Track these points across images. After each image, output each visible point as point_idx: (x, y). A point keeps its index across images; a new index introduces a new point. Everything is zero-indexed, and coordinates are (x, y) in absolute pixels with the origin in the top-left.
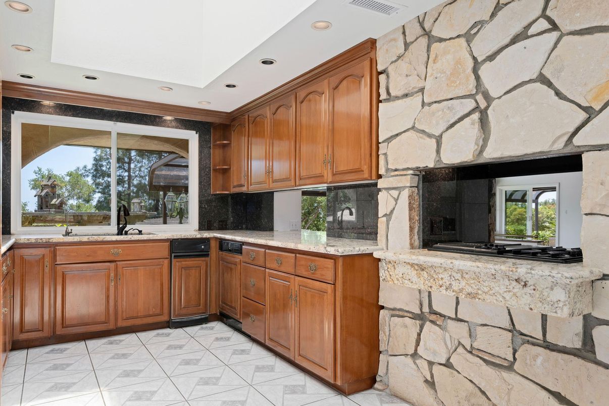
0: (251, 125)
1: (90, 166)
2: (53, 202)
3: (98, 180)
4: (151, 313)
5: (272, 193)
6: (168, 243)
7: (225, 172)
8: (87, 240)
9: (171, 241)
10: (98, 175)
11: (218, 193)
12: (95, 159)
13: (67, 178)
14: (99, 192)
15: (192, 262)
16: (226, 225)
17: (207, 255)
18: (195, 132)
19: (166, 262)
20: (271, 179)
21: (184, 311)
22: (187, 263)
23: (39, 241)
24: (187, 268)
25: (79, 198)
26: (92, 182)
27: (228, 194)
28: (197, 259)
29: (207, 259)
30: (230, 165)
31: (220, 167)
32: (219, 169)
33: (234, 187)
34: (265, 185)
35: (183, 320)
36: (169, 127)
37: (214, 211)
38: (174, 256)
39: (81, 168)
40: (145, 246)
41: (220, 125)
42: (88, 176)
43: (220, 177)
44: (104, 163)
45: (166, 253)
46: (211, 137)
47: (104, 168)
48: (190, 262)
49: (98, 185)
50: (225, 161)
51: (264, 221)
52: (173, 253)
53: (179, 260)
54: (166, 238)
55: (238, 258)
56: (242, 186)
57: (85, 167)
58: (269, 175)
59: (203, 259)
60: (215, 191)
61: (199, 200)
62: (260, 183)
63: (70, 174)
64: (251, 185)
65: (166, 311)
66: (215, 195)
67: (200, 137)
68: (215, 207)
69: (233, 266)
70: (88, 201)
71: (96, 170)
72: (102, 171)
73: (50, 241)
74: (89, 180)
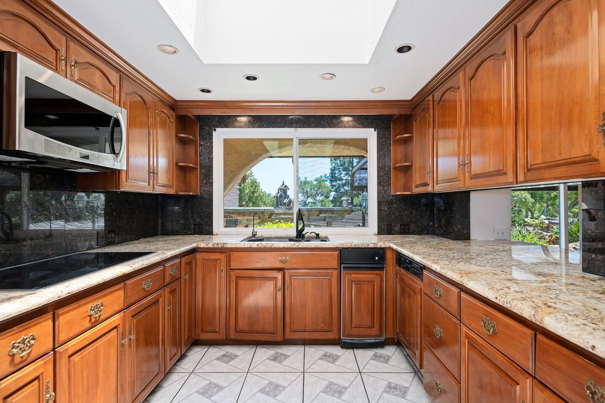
0: (436, 107)
1: (328, 175)
2: (285, 202)
3: (333, 184)
4: (319, 328)
5: (467, 193)
6: (337, 252)
7: (407, 169)
8: (256, 246)
9: (340, 250)
10: (333, 180)
11: (398, 193)
12: (331, 170)
13: (315, 183)
14: (334, 191)
15: (364, 276)
16: (409, 229)
17: (382, 268)
18: (372, 130)
19: (335, 272)
20: (467, 174)
21: (355, 331)
22: (358, 276)
23: (216, 246)
24: (358, 282)
25: (322, 195)
26: (330, 184)
27: (411, 194)
28: (370, 272)
29: (381, 272)
30: (412, 162)
31: (400, 165)
32: (400, 167)
33: (417, 186)
34: (459, 182)
35: (354, 341)
36: (346, 127)
37: (394, 214)
38: (343, 267)
39: (323, 176)
40: (313, 254)
41: (401, 116)
42: (327, 181)
43: (402, 176)
44: (337, 172)
45: (334, 263)
46: (391, 133)
47: (336, 175)
48: (361, 276)
49: (333, 186)
50: (406, 158)
51: (457, 228)
52: (343, 263)
53: (349, 272)
54: (335, 247)
55: (417, 284)
56: (426, 185)
57: (326, 175)
58: (464, 169)
59: (378, 272)
60: (396, 191)
61: (378, 202)
62: (450, 180)
63: (316, 180)
64: (437, 184)
65: (335, 328)
66: (395, 196)
67: (378, 134)
68: (396, 209)
69: (412, 293)
70: (327, 197)
71: (332, 177)
72: (335, 177)
73: (225, 246)
74: (328, 183)
